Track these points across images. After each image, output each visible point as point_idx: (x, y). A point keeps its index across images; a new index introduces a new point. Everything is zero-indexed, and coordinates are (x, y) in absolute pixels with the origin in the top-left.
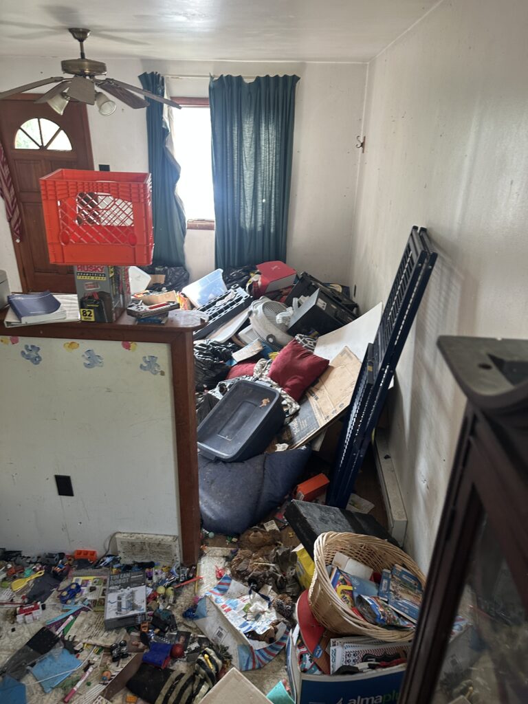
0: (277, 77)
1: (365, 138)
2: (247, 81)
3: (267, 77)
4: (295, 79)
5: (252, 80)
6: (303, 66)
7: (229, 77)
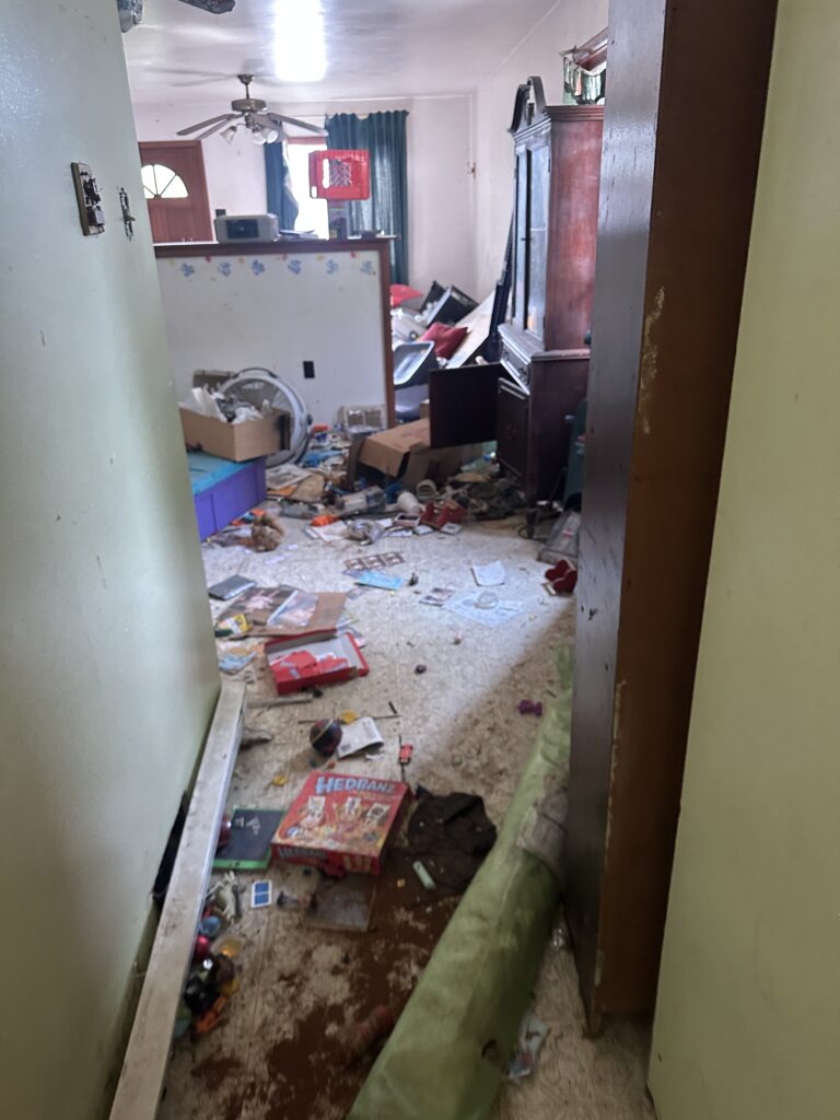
0: (388, 113)
1: (475, 164)
2: (361, 118)
3: (379, 113)
4: (405, 113)
5: (365, 117)
6: (410, 102)
7: (343, 115)
